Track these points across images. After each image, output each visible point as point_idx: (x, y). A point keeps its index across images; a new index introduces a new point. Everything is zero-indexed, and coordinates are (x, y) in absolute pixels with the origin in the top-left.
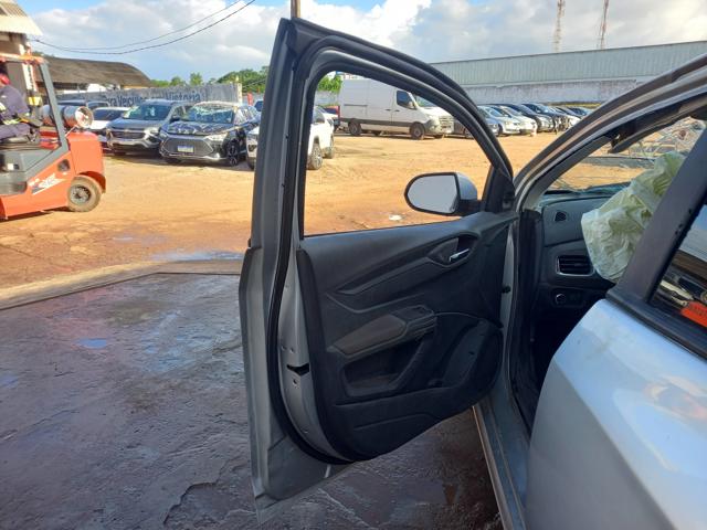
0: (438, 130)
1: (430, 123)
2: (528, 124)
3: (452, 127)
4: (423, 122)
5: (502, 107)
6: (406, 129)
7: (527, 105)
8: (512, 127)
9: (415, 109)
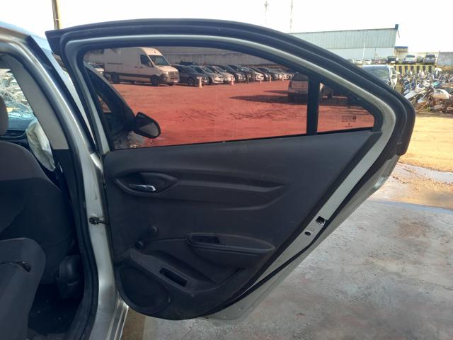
0: (169, 80)
1: (163, 76)
2: (230, 78)
3: (179, 79)
4: (158, 75)
5: (214, 67)
6: (148, 80)
7: (230, 66)
8: (218, 79)
9: (153, 66)
